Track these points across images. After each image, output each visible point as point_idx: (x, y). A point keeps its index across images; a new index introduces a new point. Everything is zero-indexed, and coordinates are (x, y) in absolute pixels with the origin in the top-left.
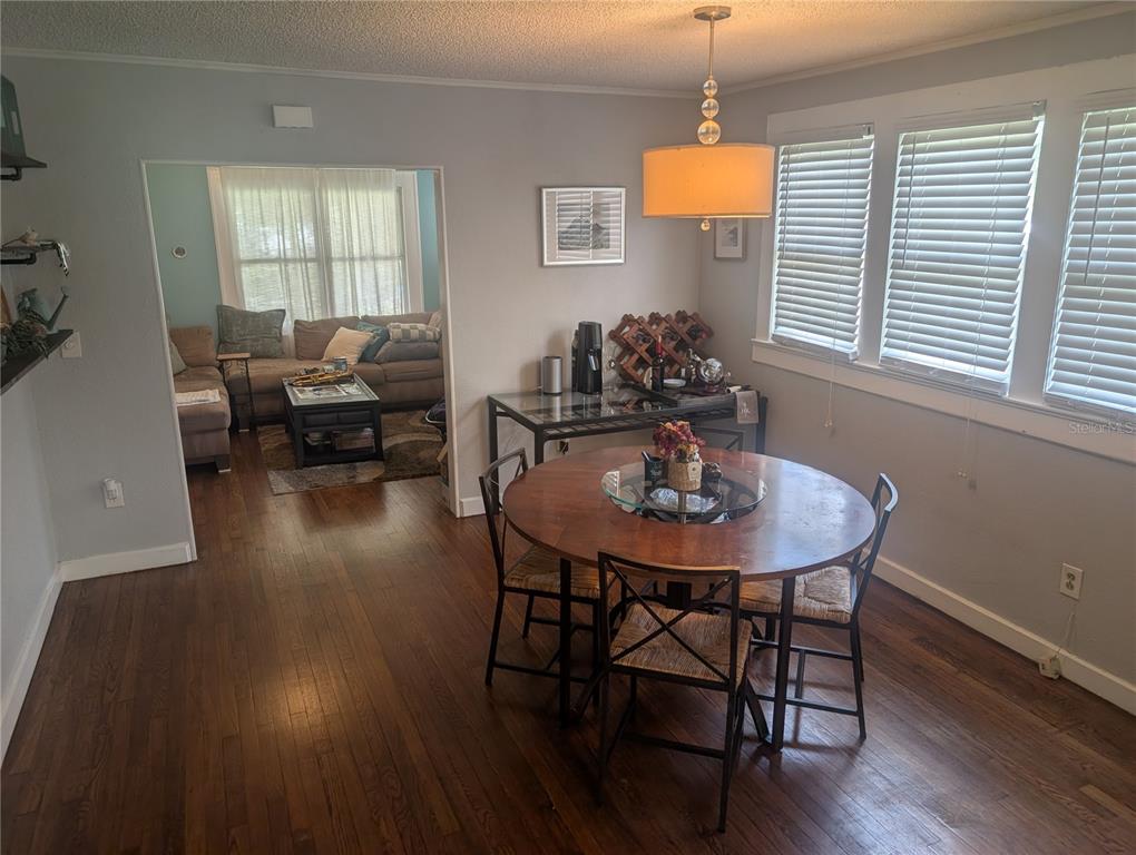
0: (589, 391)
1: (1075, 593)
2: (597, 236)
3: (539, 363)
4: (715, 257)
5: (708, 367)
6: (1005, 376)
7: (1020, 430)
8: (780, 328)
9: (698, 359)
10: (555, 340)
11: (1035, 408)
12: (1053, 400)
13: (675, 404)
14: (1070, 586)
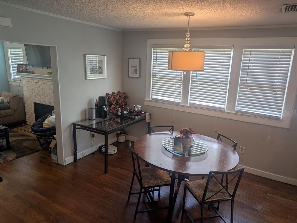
0: (103, 117)
1: (243, 152)
2: (100, 70)
3: (86, 111)
4: (129, 77)
5: (138, 107)
6: (225, 107)
7: (229, 118)
8: (153, 96)
9: (135, 106)
10: (90, 103)
11: (233, 113)
12: (237, 111)
13: (134, 119)
14: (242, 151)
